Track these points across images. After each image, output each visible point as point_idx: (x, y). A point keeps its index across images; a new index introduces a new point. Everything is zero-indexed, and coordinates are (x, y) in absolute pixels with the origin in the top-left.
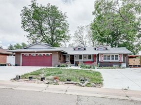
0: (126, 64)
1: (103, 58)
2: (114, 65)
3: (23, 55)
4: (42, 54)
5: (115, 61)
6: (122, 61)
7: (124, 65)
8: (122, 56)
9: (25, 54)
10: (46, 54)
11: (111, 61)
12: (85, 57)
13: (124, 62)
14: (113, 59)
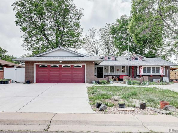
0: (168, 78)
1: (142, 70)
2: (155, 80)
3: (37, 66)
4: (69, 65)
5: (156, 74)
6: (164, 75)
7: (166, 79)
8: (164, 69)
9: (40, 65)
10: (75, 65)
11: (151, 74)
12: (118, 70)
13: (166, 76)
14: (154, 72)
